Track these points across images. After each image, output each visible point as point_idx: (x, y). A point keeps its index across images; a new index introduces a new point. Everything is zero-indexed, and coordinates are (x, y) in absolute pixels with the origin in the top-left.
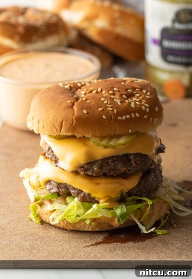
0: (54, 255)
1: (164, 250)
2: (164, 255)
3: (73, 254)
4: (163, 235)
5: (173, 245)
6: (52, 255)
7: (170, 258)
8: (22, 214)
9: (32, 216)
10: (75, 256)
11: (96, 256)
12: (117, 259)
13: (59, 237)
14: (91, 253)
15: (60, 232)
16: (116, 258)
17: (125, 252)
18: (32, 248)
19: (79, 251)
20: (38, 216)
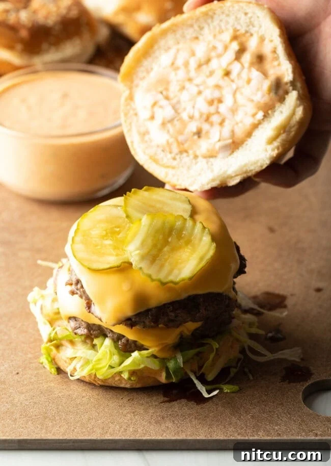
0: (75, 430)
1: (234, 419)
2: (234, 430)
3: (103, 428)
4: (233, 392)
5: (246, 412)
6: (73, 430)
7: (243, 435)
8: (29, 356)
9: (44, 360)
10: (107, 432)
11: (136, 431)
12: (166, 436)
13: (83, 397)
14: (129, 425)
15: (84, 388)
16: (164, 434)
17: (177, 424)
18: (45, 418)
19: (112, 423)
20: (53, 361)
